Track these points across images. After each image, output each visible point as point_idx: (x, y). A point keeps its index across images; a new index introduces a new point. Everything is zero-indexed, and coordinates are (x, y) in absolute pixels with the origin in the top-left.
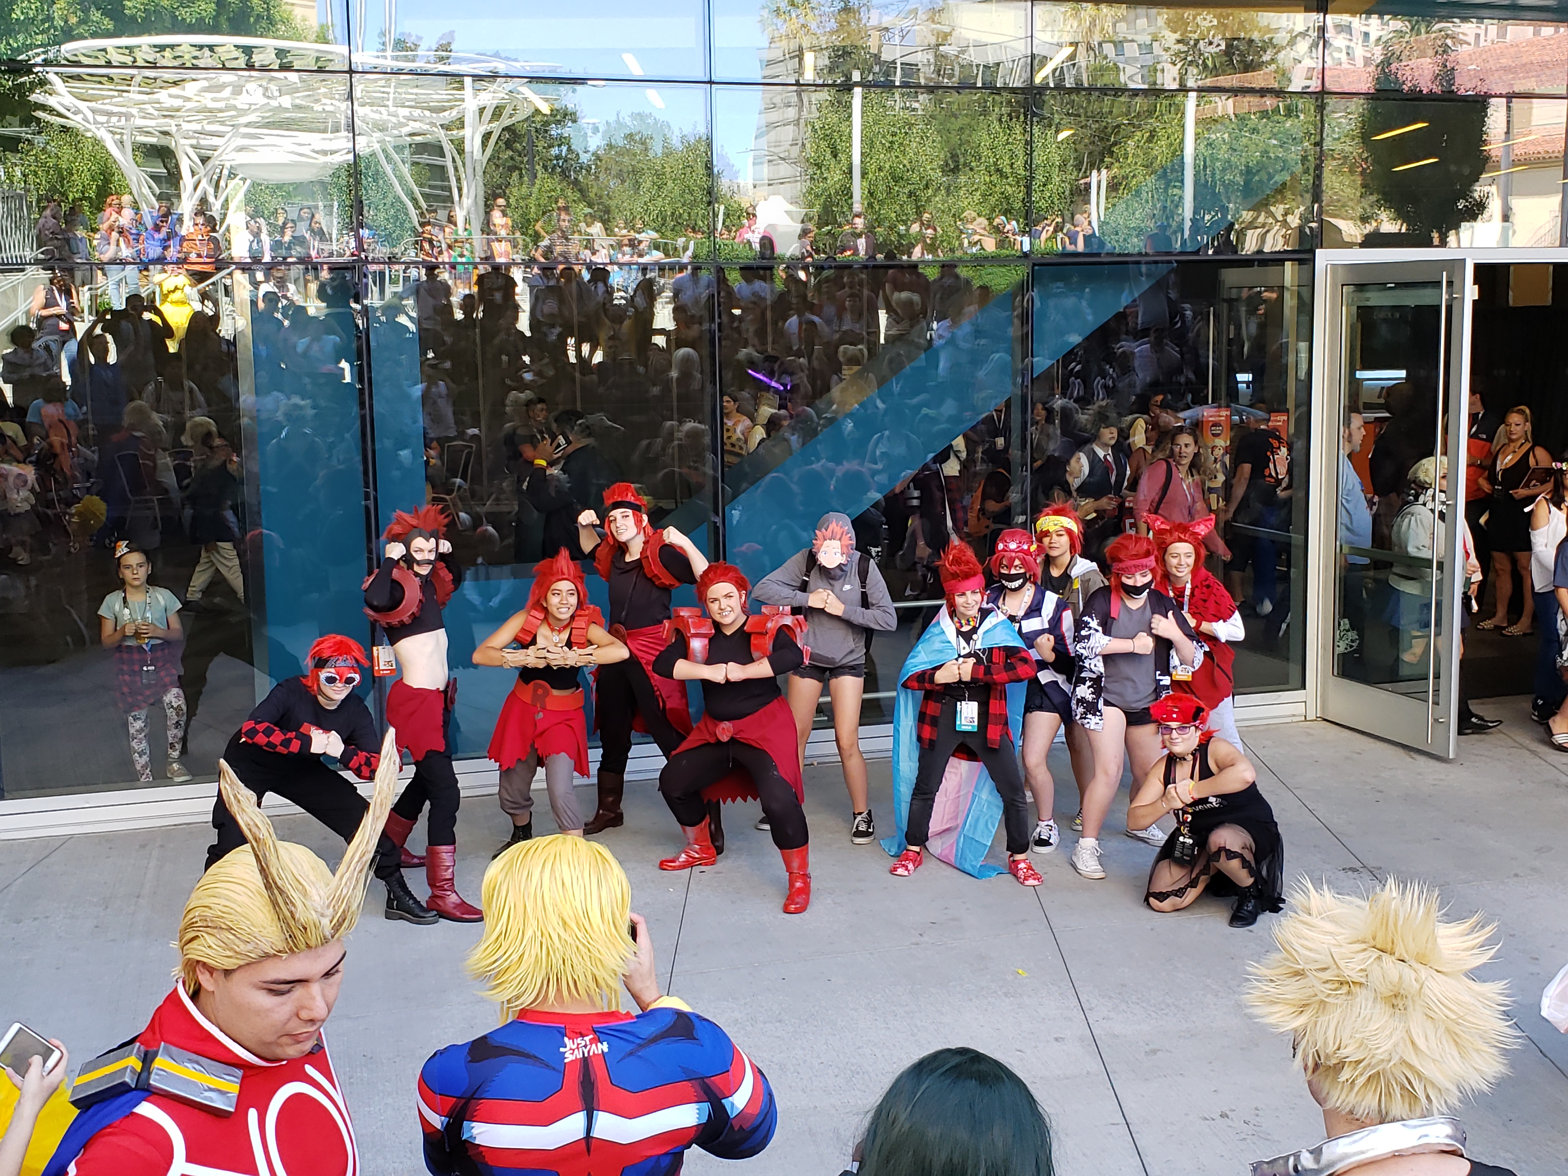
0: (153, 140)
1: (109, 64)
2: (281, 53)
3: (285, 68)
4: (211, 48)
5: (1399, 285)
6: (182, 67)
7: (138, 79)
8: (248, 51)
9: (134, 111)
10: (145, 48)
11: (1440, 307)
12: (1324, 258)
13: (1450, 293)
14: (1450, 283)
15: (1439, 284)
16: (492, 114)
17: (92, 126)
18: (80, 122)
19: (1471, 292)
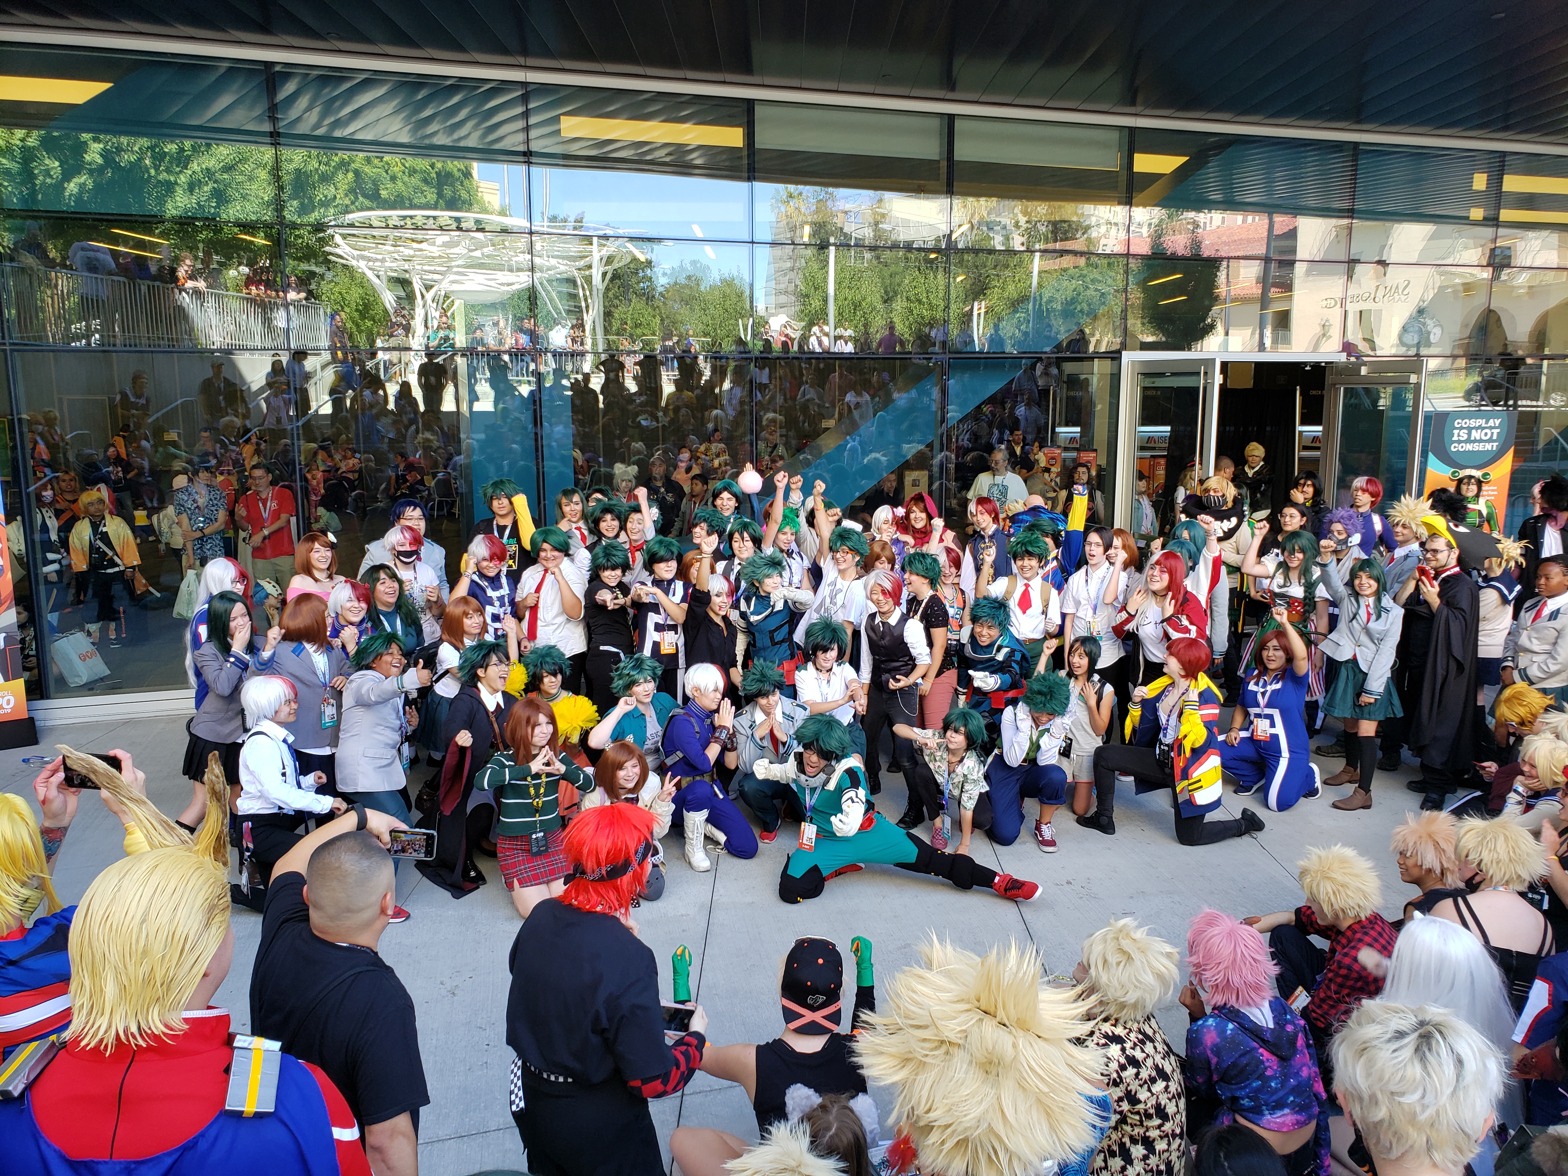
0: (395, 275)
1: (371, 226)
2: (478, 222)
3: (479, 230)
4: (435, 218)
5: (1174, 374)
6: (417, 228)
7: (391, 237)
8: (458, 220)
9: (386, 257)
10: (395, 218)
11: (1198, 388)
12: (1127, 357)
13: (1206, 380)
14: (1206, 373)
15: (1199, 374)
16: (610, 260)
17: (362, 266)
18: (354, 263)
19: (1218, 379)
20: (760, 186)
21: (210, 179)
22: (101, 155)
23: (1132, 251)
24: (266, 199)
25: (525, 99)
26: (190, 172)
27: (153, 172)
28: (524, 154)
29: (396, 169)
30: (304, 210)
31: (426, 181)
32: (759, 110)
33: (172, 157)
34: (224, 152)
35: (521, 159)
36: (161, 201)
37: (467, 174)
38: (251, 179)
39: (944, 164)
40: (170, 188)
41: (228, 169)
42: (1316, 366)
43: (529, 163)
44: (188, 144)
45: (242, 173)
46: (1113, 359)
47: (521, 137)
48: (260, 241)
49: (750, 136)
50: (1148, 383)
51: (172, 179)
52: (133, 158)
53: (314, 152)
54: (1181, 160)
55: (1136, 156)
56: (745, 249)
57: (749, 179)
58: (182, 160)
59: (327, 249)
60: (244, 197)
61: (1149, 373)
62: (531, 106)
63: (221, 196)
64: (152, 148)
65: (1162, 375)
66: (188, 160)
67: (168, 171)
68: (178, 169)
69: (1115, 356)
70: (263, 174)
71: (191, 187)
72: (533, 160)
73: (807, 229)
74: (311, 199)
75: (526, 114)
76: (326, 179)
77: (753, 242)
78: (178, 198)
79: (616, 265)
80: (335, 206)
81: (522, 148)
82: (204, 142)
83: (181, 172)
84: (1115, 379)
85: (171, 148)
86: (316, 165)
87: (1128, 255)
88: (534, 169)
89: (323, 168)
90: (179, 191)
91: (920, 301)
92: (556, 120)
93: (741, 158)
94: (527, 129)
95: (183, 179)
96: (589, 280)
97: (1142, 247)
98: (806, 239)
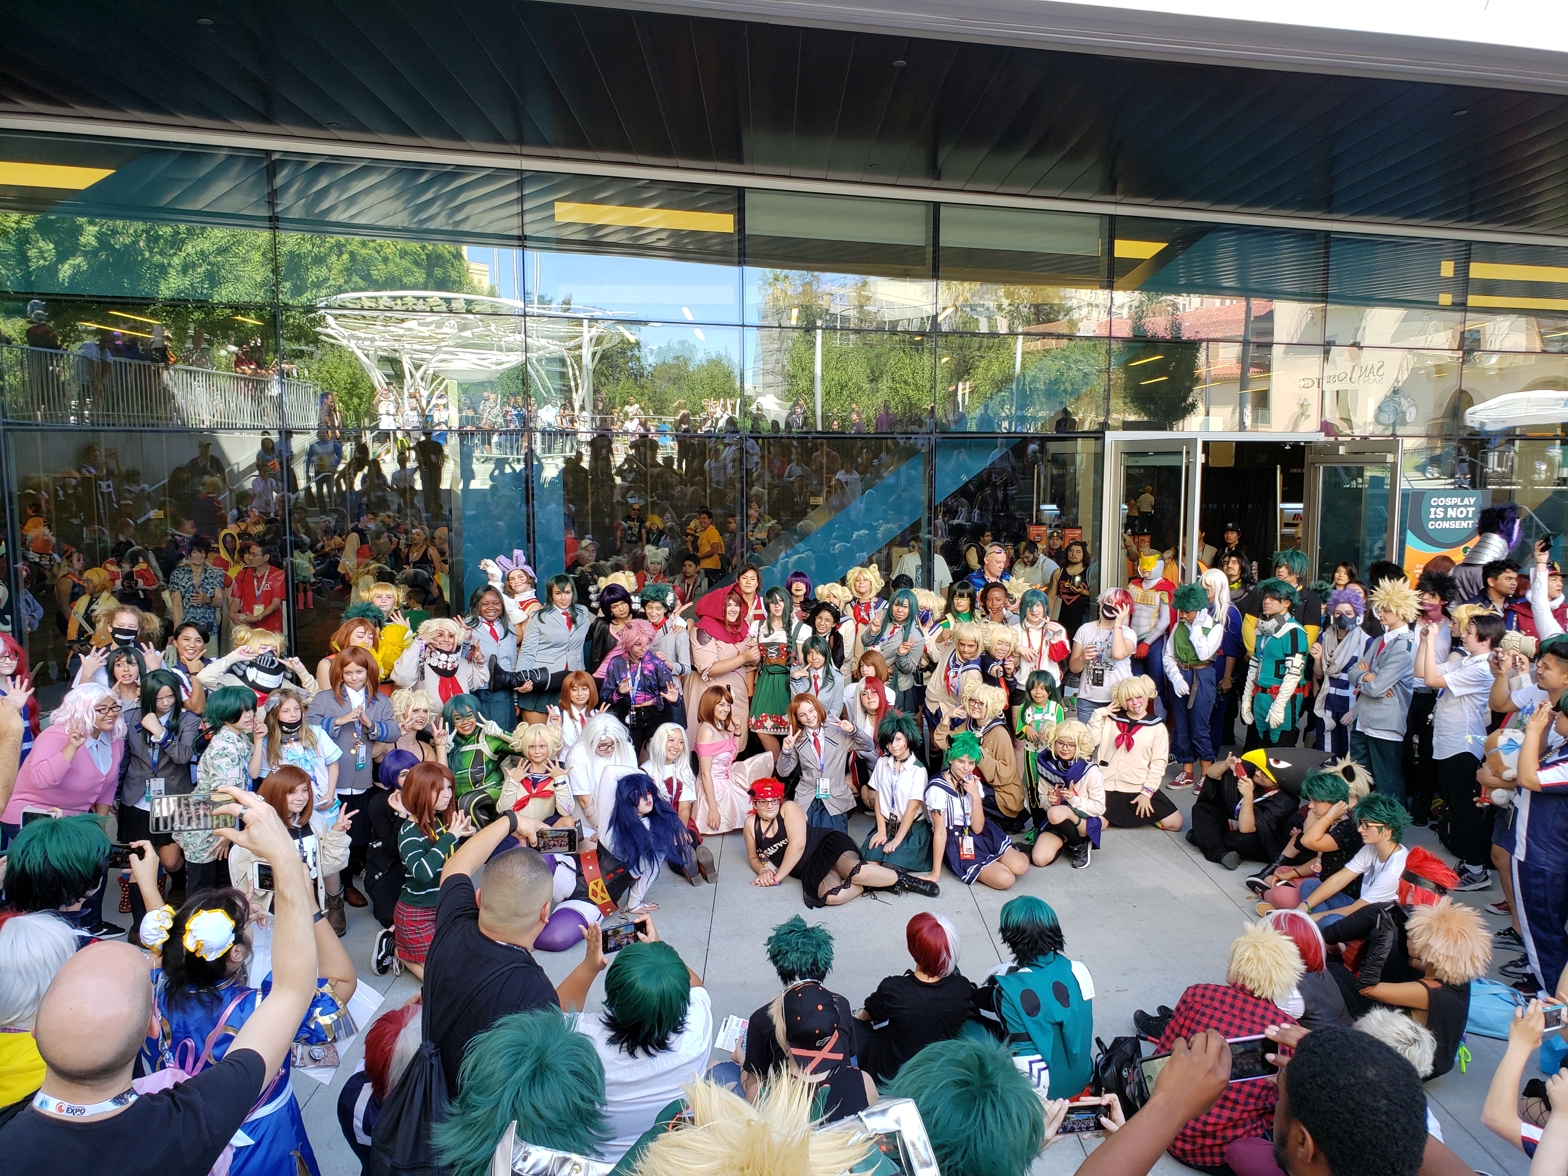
0: (385, 354)
1: (362, 309)
2: (469, 302)
3: (469, 312)
4: (424, 299)
5: (1156, 453)
6: (407, 310)
7: (382, 317)
8: (448, 301)
9: (377, 337)
10: (385, 299)
11: (1181, 467)
12: (1110, 436)
13: (1188, 459)
14: (1188, 453)
15: (1181, 453)
16: (599, 341)
17: (352, 345)
18: (344, 342)
19: (1200, 458)
20: (748, 270)
21: (204, 261)
22: (96, 237)
23: (1113, 335)
24: (259, 280)
25: (520, 185)
26: (184, 254)
27: (147, 254)
28: (519, 238)
29: (388, 251)
30: (298, 291)
31: (416, 263)
32: (749, 198)
33: (166, 240)
34: (218, 235)
35: (516, 243)
36: (155, 281)
37: (458, 256)
38: (245, 261)
39: (930, 249)
40: (163, 270)
41: (221, 251)
42: (1296, 445)
43: (523, 247)
44: (183, 227)
45: (236, 255)
46: (1096, 438)
47: (516, 221)
48: (251, 321)
49: (740, 222)
50: (1132, 462)
51: (166, 261)
52: (128, 241)
53: (308, 236)
54: (1161, 246)
55: (1118, 243)
56: (736, 332)
57: (739, 264)
58: (176, 243)
59: (319, 329)
60: (238, 279)
61: (1132, 452)
62: (526, 192)
63: (213, 279)
64: (147, 232)
65: (1145, 454)
66: (183, 241)
67: (162, 253)
68: (172, 251)
69: (1098, 435)
70: (256, 256)
71: (185, 269)
72: (528, 243)
73: (795, 312)
74: (303, 280)
75: (521, 200)
76: (319, 260)
77: (743, 326)
78: (171, 280)
79: (605, 346)
80: (329, 287)
81: (516, 232)
82: (199, 225)
83: (175, 254)
84: (1099, 458)
85: (166, 230)
86: (310, 248)
87: (1110, 337)
88: (528, 253)
89: (316, 250)
90: (172, 272)
91: (905, 382)
92: (550, 205)
93: (731, 243)
94: (522, 213)
95: (176, 261)
96: (578, 359)
97: (1123, 330)
98: (794, 322)
